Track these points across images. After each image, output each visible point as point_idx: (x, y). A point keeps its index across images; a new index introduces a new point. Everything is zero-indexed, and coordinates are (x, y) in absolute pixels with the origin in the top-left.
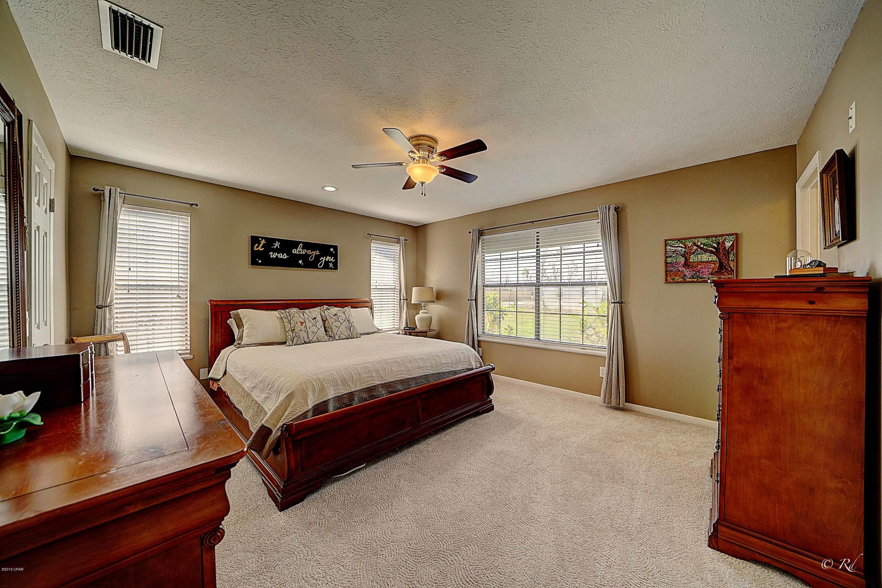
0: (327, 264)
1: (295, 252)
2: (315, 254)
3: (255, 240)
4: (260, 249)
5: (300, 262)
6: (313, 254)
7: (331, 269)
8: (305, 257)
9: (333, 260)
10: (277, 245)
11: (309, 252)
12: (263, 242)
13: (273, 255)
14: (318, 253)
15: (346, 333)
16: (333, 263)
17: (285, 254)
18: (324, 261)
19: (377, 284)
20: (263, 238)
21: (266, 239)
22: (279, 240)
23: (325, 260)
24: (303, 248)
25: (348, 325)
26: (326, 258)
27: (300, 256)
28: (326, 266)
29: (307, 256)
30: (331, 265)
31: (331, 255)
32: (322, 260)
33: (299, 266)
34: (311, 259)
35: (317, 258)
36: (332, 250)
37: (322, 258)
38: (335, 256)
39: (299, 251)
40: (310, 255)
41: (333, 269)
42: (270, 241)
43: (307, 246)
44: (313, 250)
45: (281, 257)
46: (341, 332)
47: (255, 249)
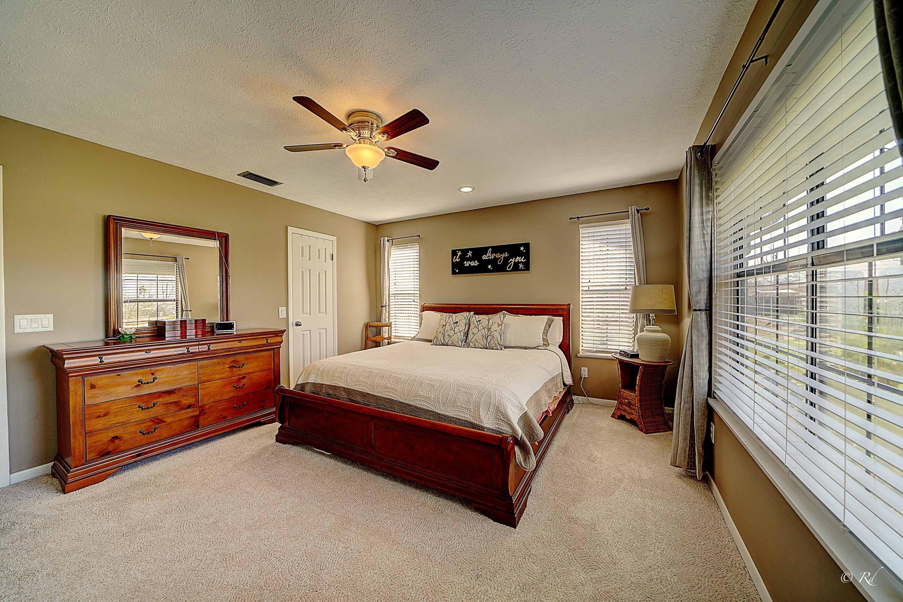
0: (516, 264)
1: (485, 258)
2: (504, 257)
3: (454, 253)
4: (458, 260)
5: (490, 267)
6: (501, 257)
7: (521, 270)
8: (493, 262)
9: (524, 260)
10: (470, 254)
11: (498, 256)
12: (459, 253)
13: (467, 264)
14: (506, 254)
15: (483, 342)
16: (523, 263)
17: (476, 261)
18: (513, 263)
19: (590, 284)
20: (459, 250)
21: (462, 250)
22: (471, 249)
23: (515, 262)
24: (492, 253)
25: (487, 333)
26: (515, 259)
27: (489, 261)
28: (516, 268)
29: (496, 259)
30: (521, 266)
31: (521, 254)
32: (511, 262)
33: (489, 271)
34: (500, 262)
35: (506, 260)
36: (522, 249)
37: (511, 260)
38: (527, 255)
39: (488, 256)
40: (499, 258)
41: (524, 270)
42: (464, 252)
43: (497, 249)
44: (501, 253)
45: (473, 265)
46: (476, 340)
47: (454, 261)
